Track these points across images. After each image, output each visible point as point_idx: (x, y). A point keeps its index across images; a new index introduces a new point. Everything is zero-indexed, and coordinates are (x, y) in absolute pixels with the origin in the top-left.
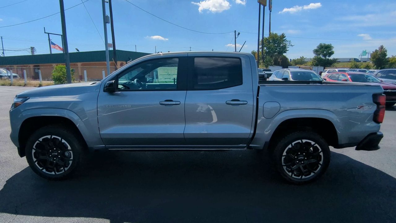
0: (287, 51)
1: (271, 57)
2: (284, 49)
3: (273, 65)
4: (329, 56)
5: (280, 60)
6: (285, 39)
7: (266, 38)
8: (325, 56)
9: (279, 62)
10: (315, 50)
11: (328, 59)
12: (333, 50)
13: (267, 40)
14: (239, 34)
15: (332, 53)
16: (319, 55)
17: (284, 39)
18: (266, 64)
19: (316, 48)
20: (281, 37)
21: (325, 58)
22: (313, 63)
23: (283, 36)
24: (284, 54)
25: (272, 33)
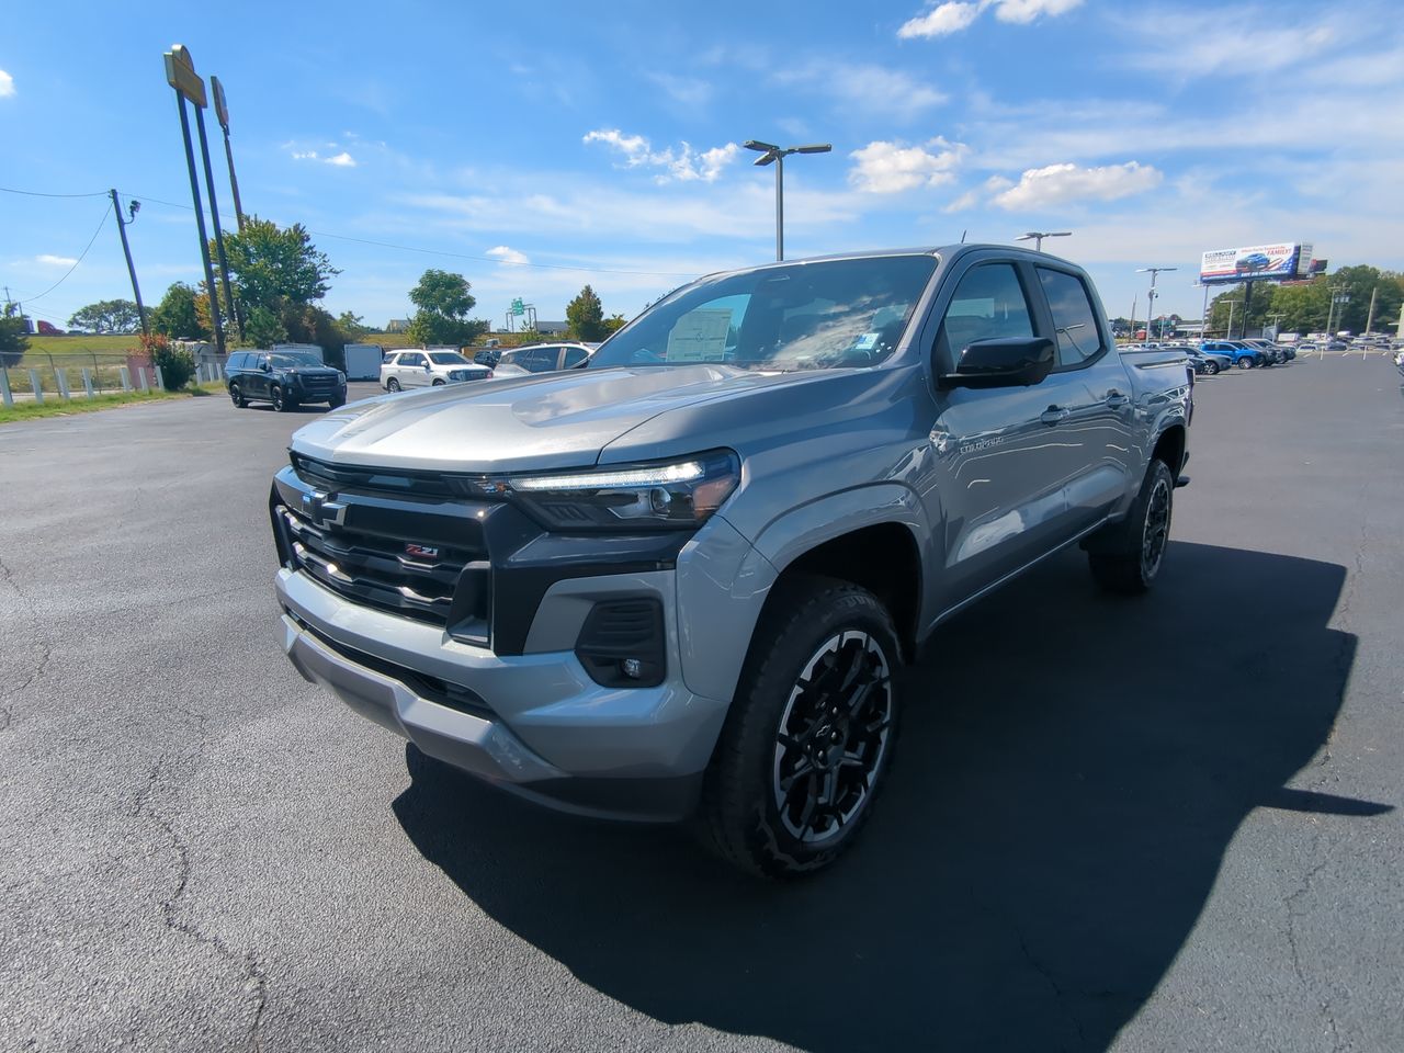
0: (325, 289)
1: (273, 309)
2: (312, 284)
3: (284, 342)
4: (463, 313)
5: (311, 322)
6: (311, 248)
7: (232, 237)
8: (449, 312)
9: (308, 329)
10: (416, 290)
11: (461, 322)
12: (471, 293)
13: (237, 243)
14: (135, 206)
15: (468, 304)
16: (434, 309)
17: (307, 245)
18: (257, 338)
19: (418, 285)
20: (291, 236)
21: (451, 316)
22: (419, 334)
23: (298, 236)
24: (317, 303)
25: (252, 218)
